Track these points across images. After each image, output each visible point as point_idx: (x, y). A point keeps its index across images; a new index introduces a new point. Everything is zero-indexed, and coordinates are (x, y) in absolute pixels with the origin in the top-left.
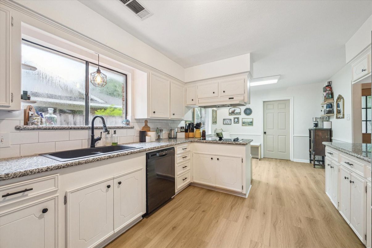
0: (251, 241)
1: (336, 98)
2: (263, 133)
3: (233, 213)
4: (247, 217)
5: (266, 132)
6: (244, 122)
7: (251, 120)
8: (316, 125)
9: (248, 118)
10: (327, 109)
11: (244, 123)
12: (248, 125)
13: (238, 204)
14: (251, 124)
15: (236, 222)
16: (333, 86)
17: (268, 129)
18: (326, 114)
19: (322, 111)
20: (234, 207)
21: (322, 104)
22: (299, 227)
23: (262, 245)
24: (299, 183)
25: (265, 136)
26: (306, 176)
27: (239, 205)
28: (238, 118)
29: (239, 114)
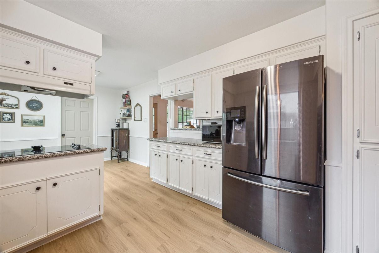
0: (158, 249)
1: (133, 105)
2: (60, 135)
3: (112, 246)
4: (128, 235)
5: (64, 135)
6: (27, 121)
7: (41, 118)
8: (118, 125)
9: (36, 115)
10: (128, 113)
11: (25, 122)
12: (34, 125)
13: (103, 232)
14: (41, 123)
15: (127, 250)
16: (130, 95)
17: (68, 130)
18: (127, 116)
19: (121, 114)
20: (103, 240)
21: (120, 108)
22: (162, 209)
23: (166, 243)
24: (124, 178)
25: (64, 139)
26: (122, 171)
27: (105, 232)
28: (12, 114)
29: (17, 106)
